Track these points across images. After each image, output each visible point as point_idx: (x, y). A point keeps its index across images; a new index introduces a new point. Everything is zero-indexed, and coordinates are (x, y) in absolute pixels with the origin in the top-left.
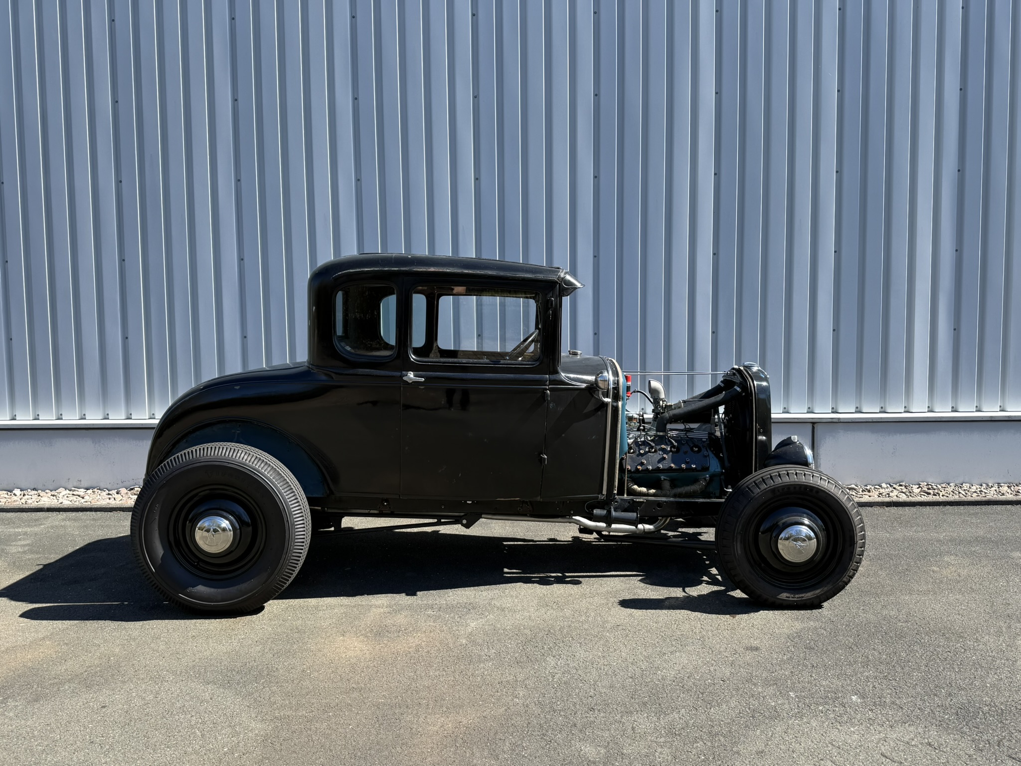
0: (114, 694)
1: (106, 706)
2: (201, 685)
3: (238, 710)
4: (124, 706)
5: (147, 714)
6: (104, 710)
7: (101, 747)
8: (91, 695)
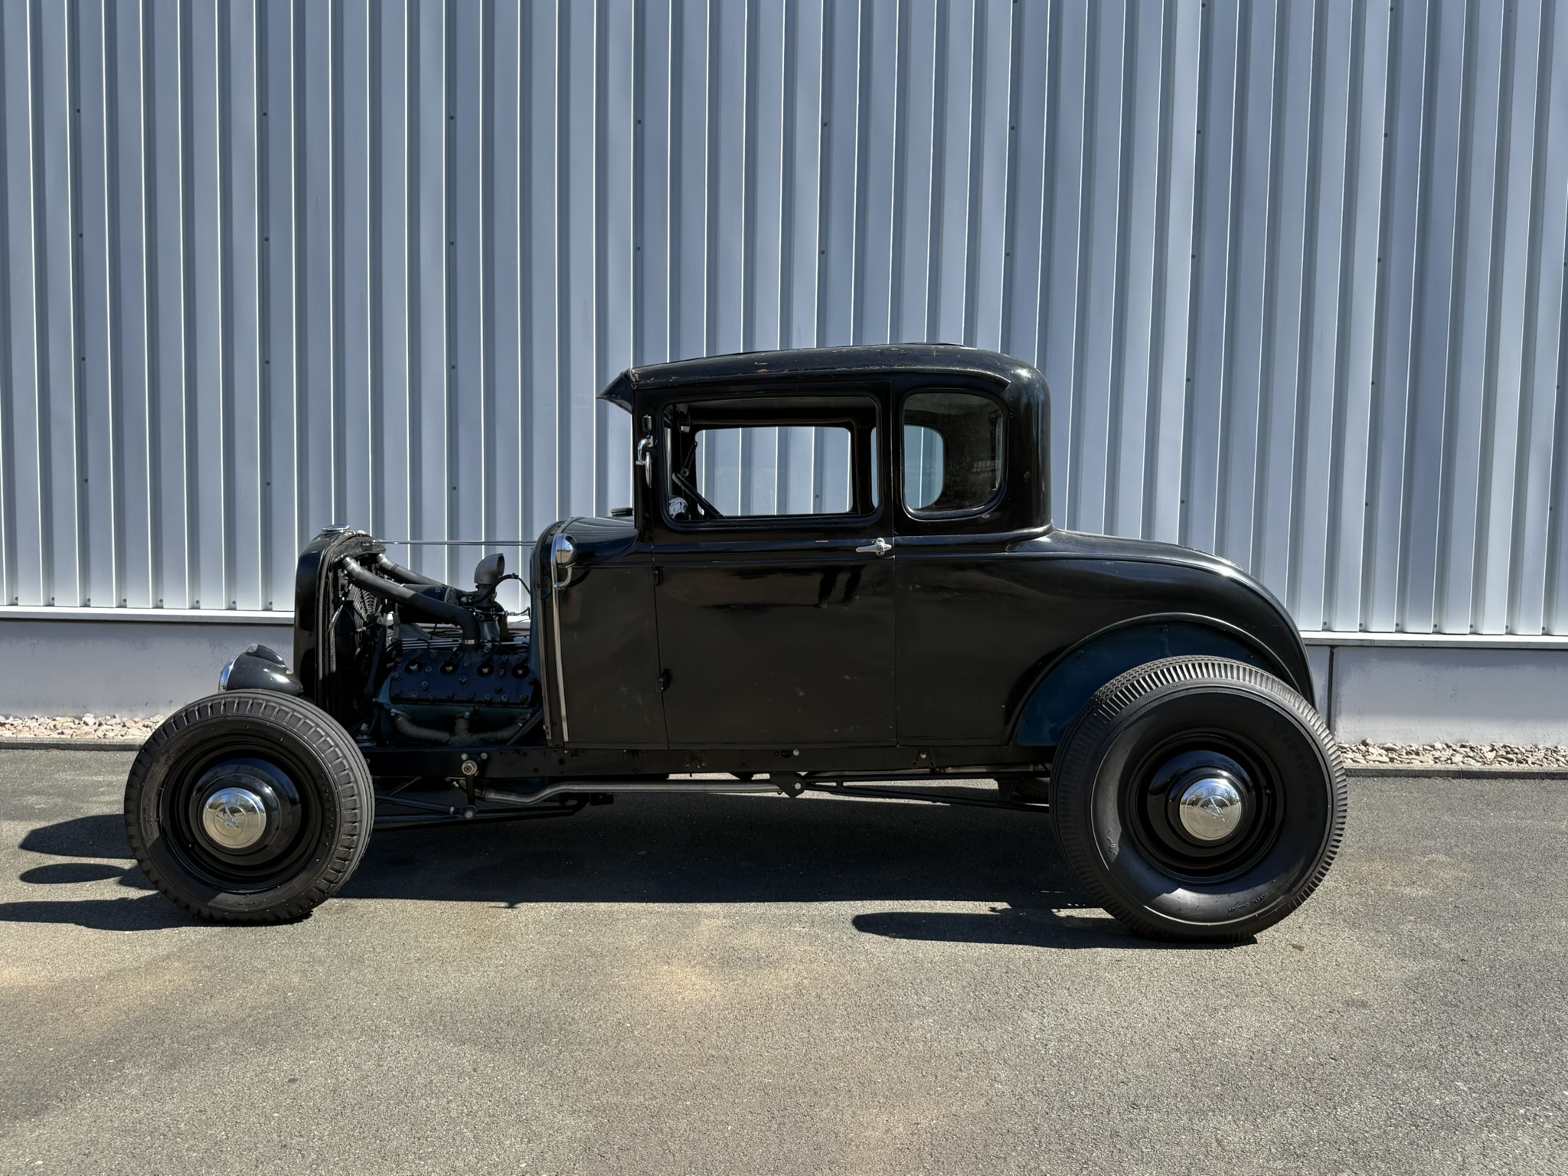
0: (305, 1057)
1: (297, 1080)
2: (452, 1045)
3: (526, 1093)
4: (326, 1079)
5: (371, 1096)
6: (294, 1086)
7: (303, 1155)
8: (267, 1059)
